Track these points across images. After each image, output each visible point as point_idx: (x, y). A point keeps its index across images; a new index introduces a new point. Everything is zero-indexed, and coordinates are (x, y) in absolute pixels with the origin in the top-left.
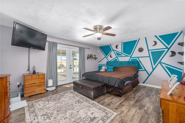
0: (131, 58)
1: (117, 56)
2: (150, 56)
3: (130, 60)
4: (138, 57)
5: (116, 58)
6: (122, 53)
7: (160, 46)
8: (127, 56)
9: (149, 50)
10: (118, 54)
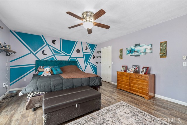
0: (70, 57)
1: (54, 54)
2: (84, 58)
3: (70, 60)
4: (76, 58)
5: (52, 56)
6: (60, 51)
7: (89, 51)
8: (66, 55)
9: (83, 53)
10: (56, 52)
